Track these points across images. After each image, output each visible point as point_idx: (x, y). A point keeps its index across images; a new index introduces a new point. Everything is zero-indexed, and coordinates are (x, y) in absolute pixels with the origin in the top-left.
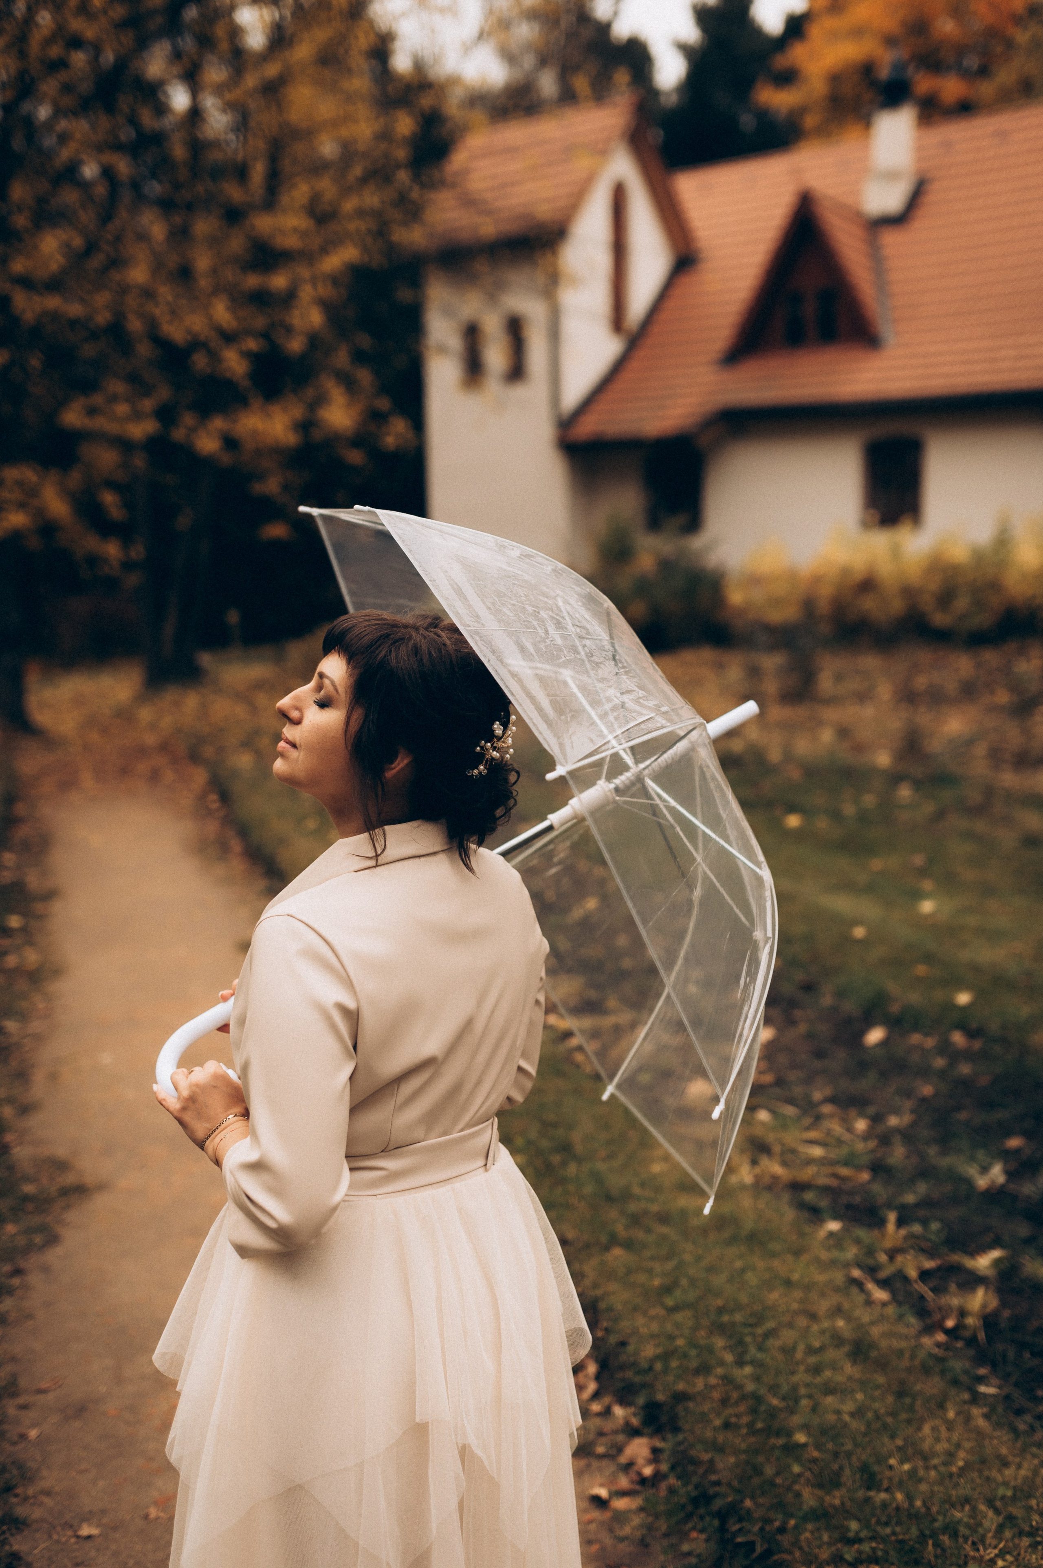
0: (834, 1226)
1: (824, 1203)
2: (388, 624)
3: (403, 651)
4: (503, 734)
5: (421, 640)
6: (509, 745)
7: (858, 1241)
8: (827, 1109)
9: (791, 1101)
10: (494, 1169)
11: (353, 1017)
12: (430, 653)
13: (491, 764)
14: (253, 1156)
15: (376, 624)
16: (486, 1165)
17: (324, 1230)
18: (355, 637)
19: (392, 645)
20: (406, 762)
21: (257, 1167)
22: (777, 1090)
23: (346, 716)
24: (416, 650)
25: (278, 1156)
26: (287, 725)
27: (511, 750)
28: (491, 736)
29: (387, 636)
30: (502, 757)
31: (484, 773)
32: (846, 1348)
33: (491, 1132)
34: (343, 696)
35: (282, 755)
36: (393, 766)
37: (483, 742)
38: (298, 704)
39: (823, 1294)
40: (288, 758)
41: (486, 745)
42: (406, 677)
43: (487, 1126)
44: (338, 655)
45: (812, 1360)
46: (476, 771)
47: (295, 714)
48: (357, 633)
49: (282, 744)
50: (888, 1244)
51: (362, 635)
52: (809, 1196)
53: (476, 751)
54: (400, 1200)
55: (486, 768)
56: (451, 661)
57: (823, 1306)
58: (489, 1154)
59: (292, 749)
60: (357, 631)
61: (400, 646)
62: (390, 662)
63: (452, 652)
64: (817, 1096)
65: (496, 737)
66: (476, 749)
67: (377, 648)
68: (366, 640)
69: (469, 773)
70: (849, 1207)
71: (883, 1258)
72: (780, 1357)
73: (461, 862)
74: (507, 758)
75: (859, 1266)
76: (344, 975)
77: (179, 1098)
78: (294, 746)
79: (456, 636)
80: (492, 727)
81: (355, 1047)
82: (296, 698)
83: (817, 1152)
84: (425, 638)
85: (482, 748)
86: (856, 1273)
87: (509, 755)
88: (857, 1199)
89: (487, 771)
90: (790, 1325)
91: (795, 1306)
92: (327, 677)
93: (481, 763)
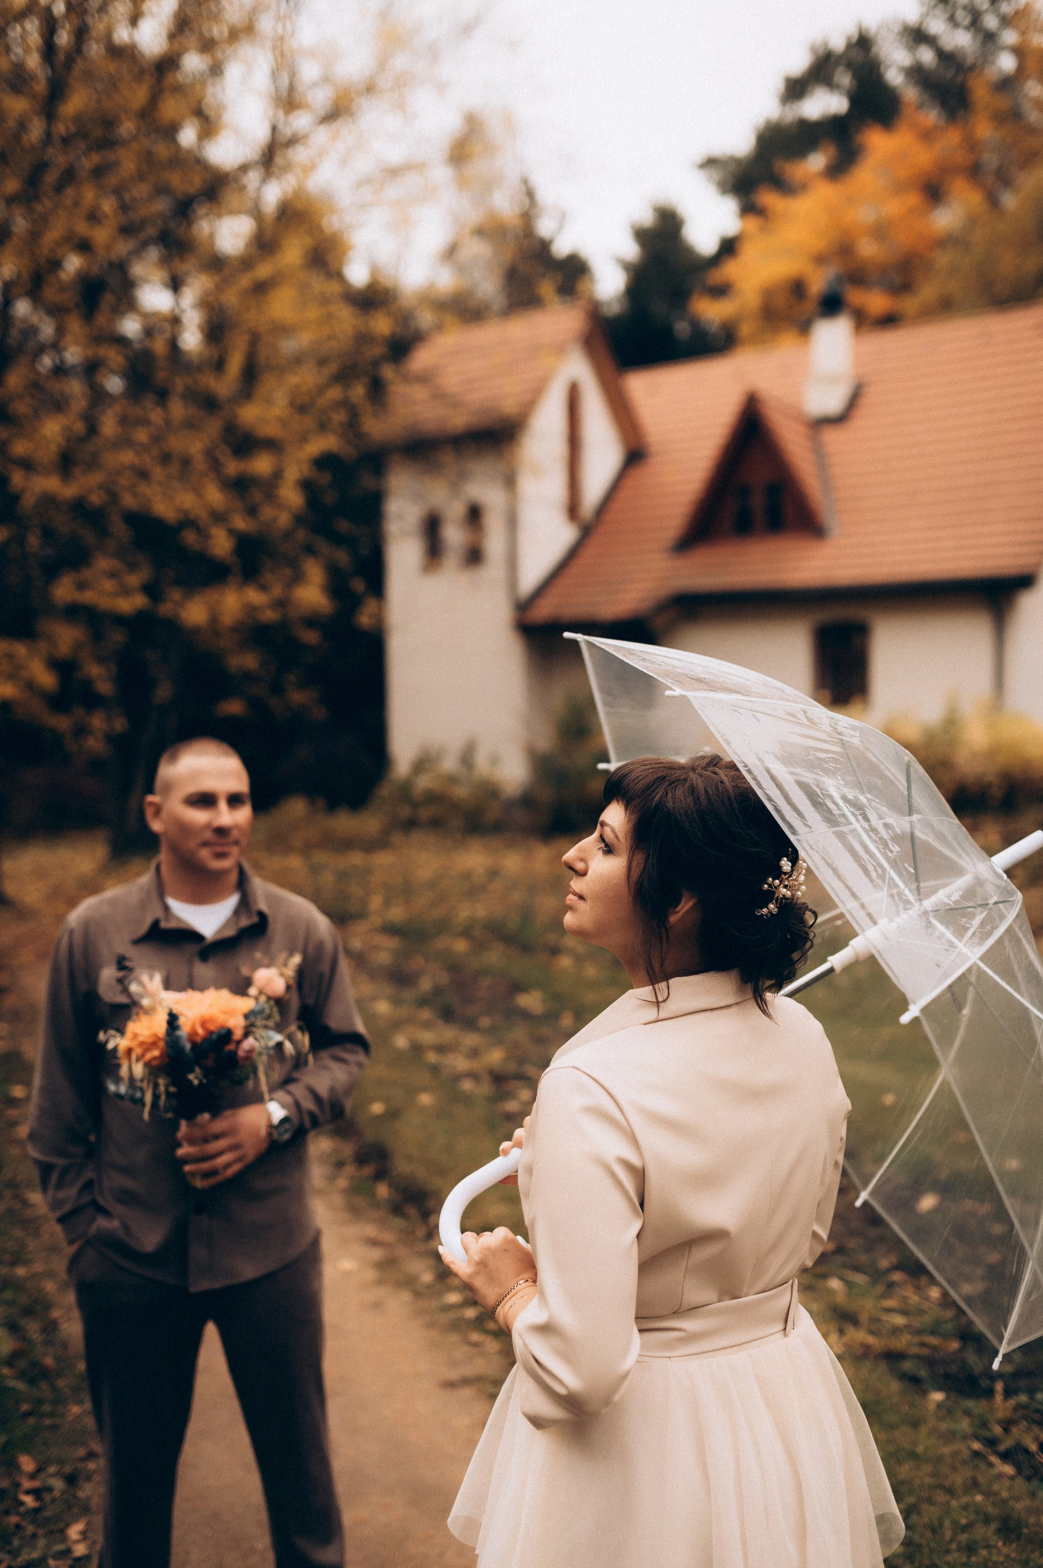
0: (938, 1396)
1: (923, 1373)
2: (664, 767)
3: (680, 792)
4: (792, 870)
5: (697, 779)
6: (801, 882)
7: (968, 1413)
8: (897, 1276)
9: (857, 1268)
10: (794, 1334)
11: (640, 1175)
12: (706, 792)
13: (781, 902)
14: (541, 1318)
15: (652, 768)
16: (785, 1329)
17: (617, 1398)
18: (632, 782)
19: (668, 787)
20: (690, 904)
21: (546, 1329)
22: (840, 1259)
23: (627, 862)
24: (693, 789)
25: (566, 1318)
26: (574, 878)
27: (803, 887)
28: (778, 873)
29: (663, 778)
30: (793, 895)
31: (775, 912)
32: (994, 1526)
33: (790, 1295)
34: (623, 843)
35: (570, 908)
36: (678, 909)
37: (770, 879)
38: (584, 855)
39: (954, 1469)
40: (576, 910)
41: (774, 882)
42: (684, 818)
43: (785, 1289)
44: (616, 803)
45: (964, 1537)
46: (765, 910)
47: (580, 866)
48: (633, 779)
49: (571, 897)
50: (1000, 1415)
51: (636, 781)
52: (907, 1366)
53: (764, 889)
54: (694, 1365)
55: (776, 907)
56: (730, 798)
57: (958, 1479)
58: (789, 1319)
59: (579, 901)
60: (633, 776)
61: (677, 786)
62: (667, 804)
63: (731, 790)
64: (884, 1263)
65: (785, 874)
66: (764, 886)
67: (653, 791)
68: (641, 785)
69: (758, 912)
70: (947, 1377)
71: (998, 1430)
72: (928, 1534)
73: (757, 1007)
74: (798, 895)
75: (977, 1438)
76: (629, 1130)
77: (469, 1262)
78: (581, 897)
79: (733, 773)
80: (779, 864)
81: (642, 1205)
82: (581, 850)
83: (899, 1320)
84: (701, 776)
85: (770, 885)
86: (977, 1446)
87: (801, 892)
88: (954, 1369)
89: (778, 910)
90: (930, 1501)
91: (928, 1480)
92: (607, 825)
93: (771, 901)
